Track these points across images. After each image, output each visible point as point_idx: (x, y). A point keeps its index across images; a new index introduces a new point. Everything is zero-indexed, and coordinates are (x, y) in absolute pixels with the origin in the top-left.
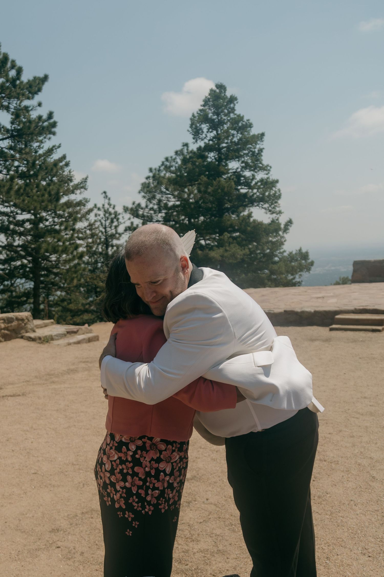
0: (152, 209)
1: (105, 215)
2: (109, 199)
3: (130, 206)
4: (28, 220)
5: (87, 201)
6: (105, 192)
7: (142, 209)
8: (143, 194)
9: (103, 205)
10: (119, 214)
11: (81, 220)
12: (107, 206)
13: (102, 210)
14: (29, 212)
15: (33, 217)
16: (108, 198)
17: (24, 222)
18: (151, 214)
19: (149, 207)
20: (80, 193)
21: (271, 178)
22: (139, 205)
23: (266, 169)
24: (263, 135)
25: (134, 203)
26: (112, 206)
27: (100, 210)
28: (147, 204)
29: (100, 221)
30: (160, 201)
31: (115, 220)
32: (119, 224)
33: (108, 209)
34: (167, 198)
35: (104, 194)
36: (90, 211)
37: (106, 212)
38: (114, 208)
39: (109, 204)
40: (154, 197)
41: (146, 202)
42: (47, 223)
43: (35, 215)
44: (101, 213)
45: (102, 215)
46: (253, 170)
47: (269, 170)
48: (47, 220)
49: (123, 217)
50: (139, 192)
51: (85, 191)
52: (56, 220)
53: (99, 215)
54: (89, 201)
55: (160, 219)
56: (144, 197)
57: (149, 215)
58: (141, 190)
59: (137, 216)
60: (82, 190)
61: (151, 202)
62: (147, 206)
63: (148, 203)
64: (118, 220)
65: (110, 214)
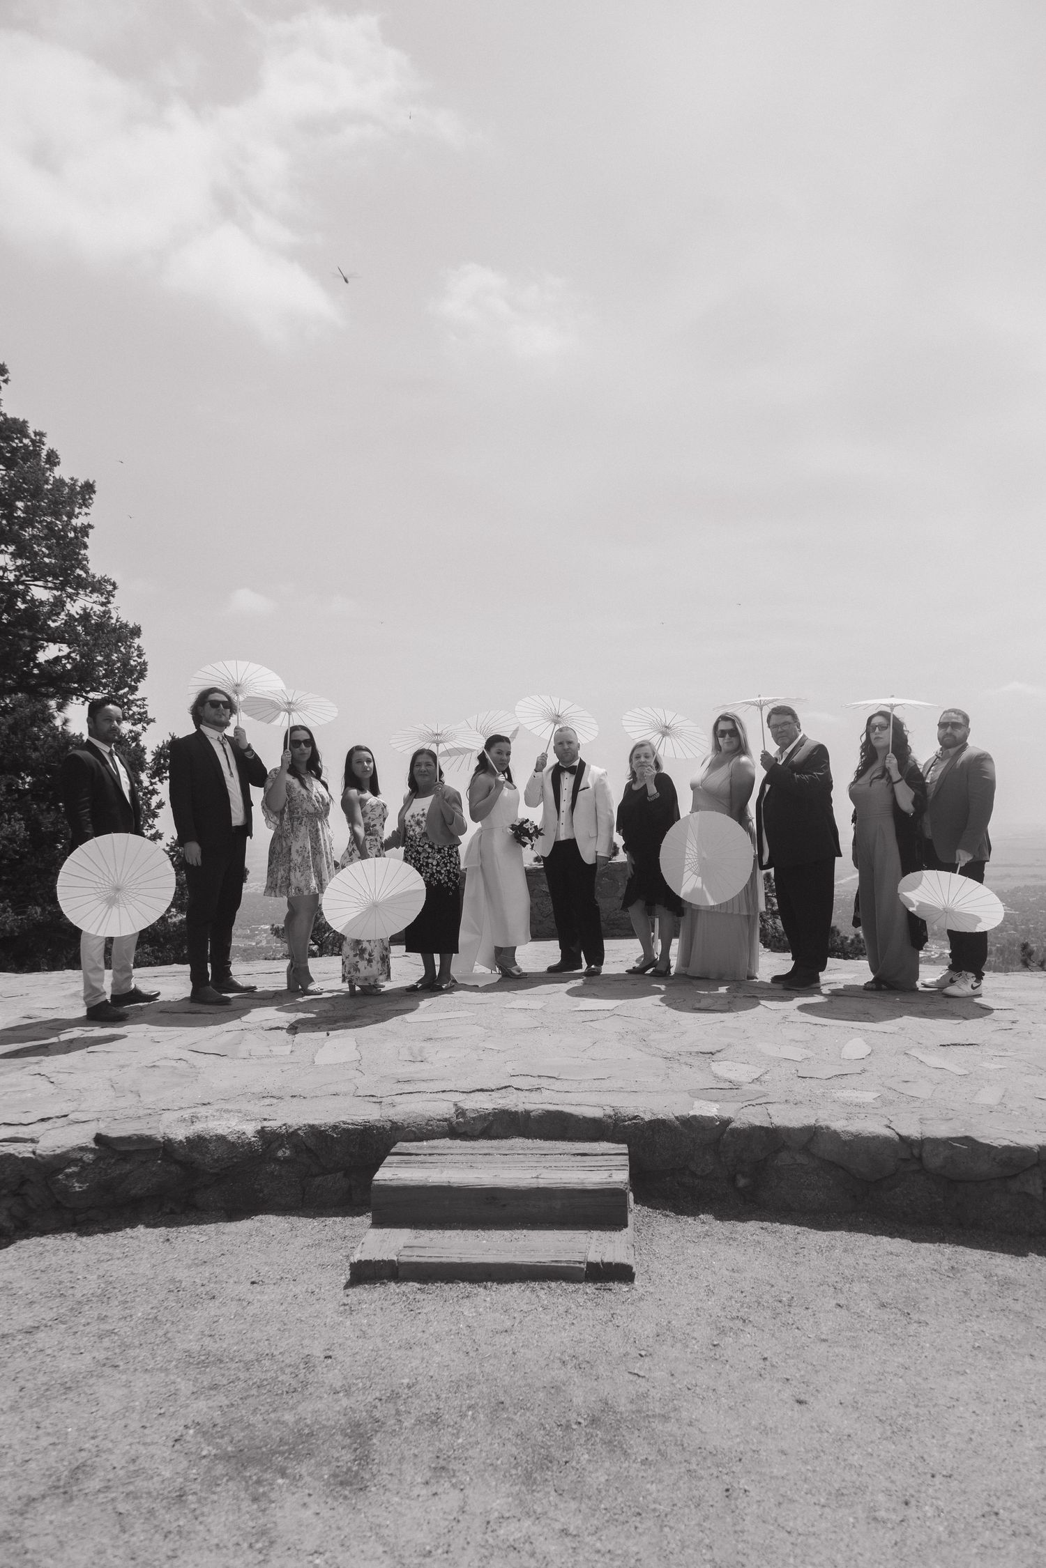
21: (114, 615)
23: (101, 587)
24: (89, 488)
46: (61, 587)
47: (110, 594)
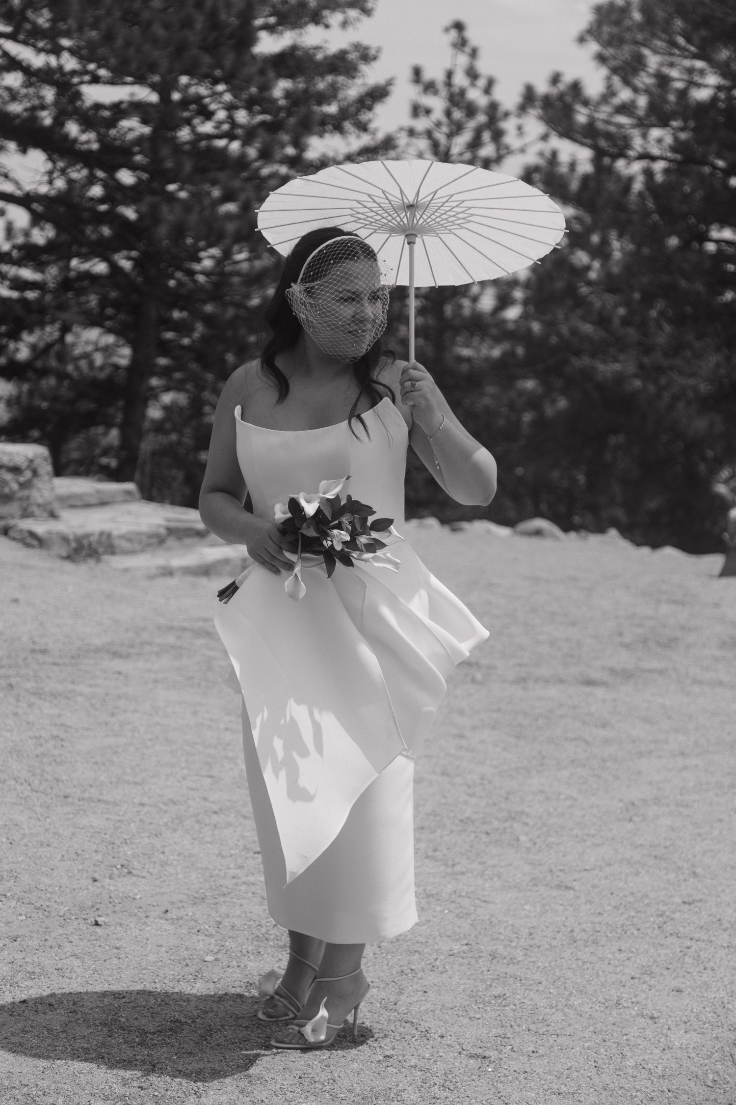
0: (625, 109)
1: (448, 113)
2: (474, 53)
3: (542, 88)
4: (137, 108)
5: (366, 56)
6: (459, 26)
7: (586, 103)
8: (594, 47)
9: (450, 74)
10: (507, 115)
11: (336, 124)
12: (460, 80)
13: (444, 92)
14: (140, 80)
15: (154, 97)
16: (468, 49)
17: (119, 111)
18: (620, 126)
19: (616, 101)
20: (345, 24)
22: (576, 88)
25: (556, 79)
26: (482, 83)
27: (436, 93)
28: (609, 87)
29: (429, 134)
30: (663, 80)
31: (486, 136)
32: (503, 152)
33: (462, 92)
34: (690, 71)
35: (454, 34)
36: (378, 94)
37: (457, 99)
38: (487, 90)
39: (473, 74)
40: (636, 64)
41: (608, 79)
42: (207, 128)
43: (164, 89)
44: (437, 104)
45: (438, 114)
48: (208, 115)
49: (520, 128)
50: (581, 40)
51: (364, 19)
52: (242, 116)
53: (428, 112)
54: (375, 58)
55: (655, 151)
56: (601, 59)
57: (612, 129)
58: (590, 32)
59: (568, 131)
60: (353, 13)
61: (627, 82)
62: (609, 94)
63: (616, 80)
64: (498, 135)
65: (471, 110)
